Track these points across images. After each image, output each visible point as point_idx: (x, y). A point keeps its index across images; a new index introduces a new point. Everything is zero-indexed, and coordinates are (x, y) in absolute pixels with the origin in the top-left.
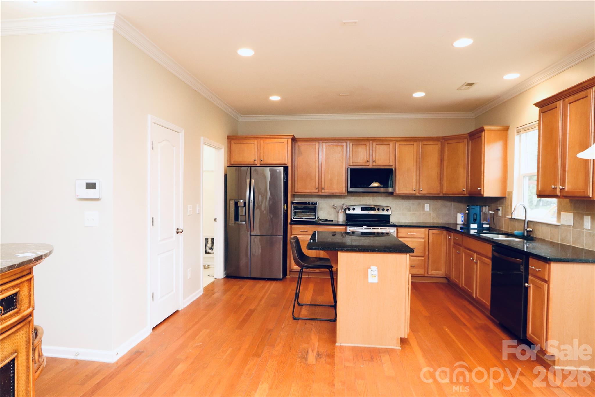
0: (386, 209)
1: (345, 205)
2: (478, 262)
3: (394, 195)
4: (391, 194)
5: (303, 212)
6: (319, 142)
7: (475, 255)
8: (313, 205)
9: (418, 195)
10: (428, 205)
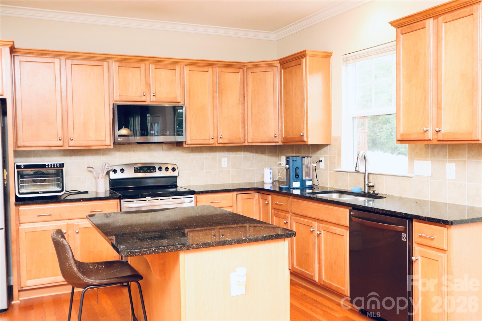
0: (170, 167)
1: (107, 166)
2: (322, 232)
3: (185, 146)
4: (179, 144)
5: (34, 181)
6: (60, 59)
7: (316, 224)
8: (57, 167)
9: (217, 145)
10: (226, 159)
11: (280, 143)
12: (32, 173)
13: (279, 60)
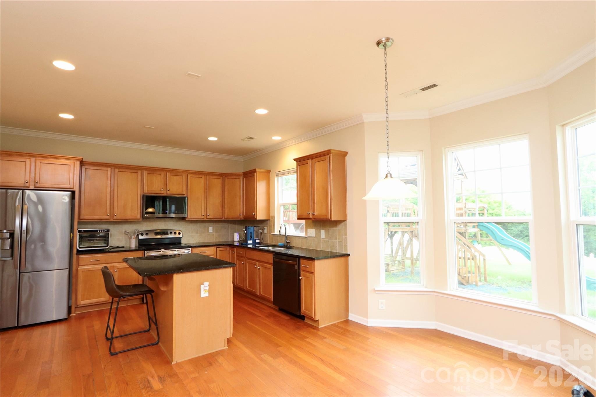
0: (177, 232)
1: (137, 231)
2: (261, 267)
3: (186, 220)
4: (183, 219)
6: (111, 168)
7: (258, 263)
8: (105, 232)
9: (206, 219)
10: (212, 227)
11: (243, 219)
12: (88, 235)
13: (243, 173)
